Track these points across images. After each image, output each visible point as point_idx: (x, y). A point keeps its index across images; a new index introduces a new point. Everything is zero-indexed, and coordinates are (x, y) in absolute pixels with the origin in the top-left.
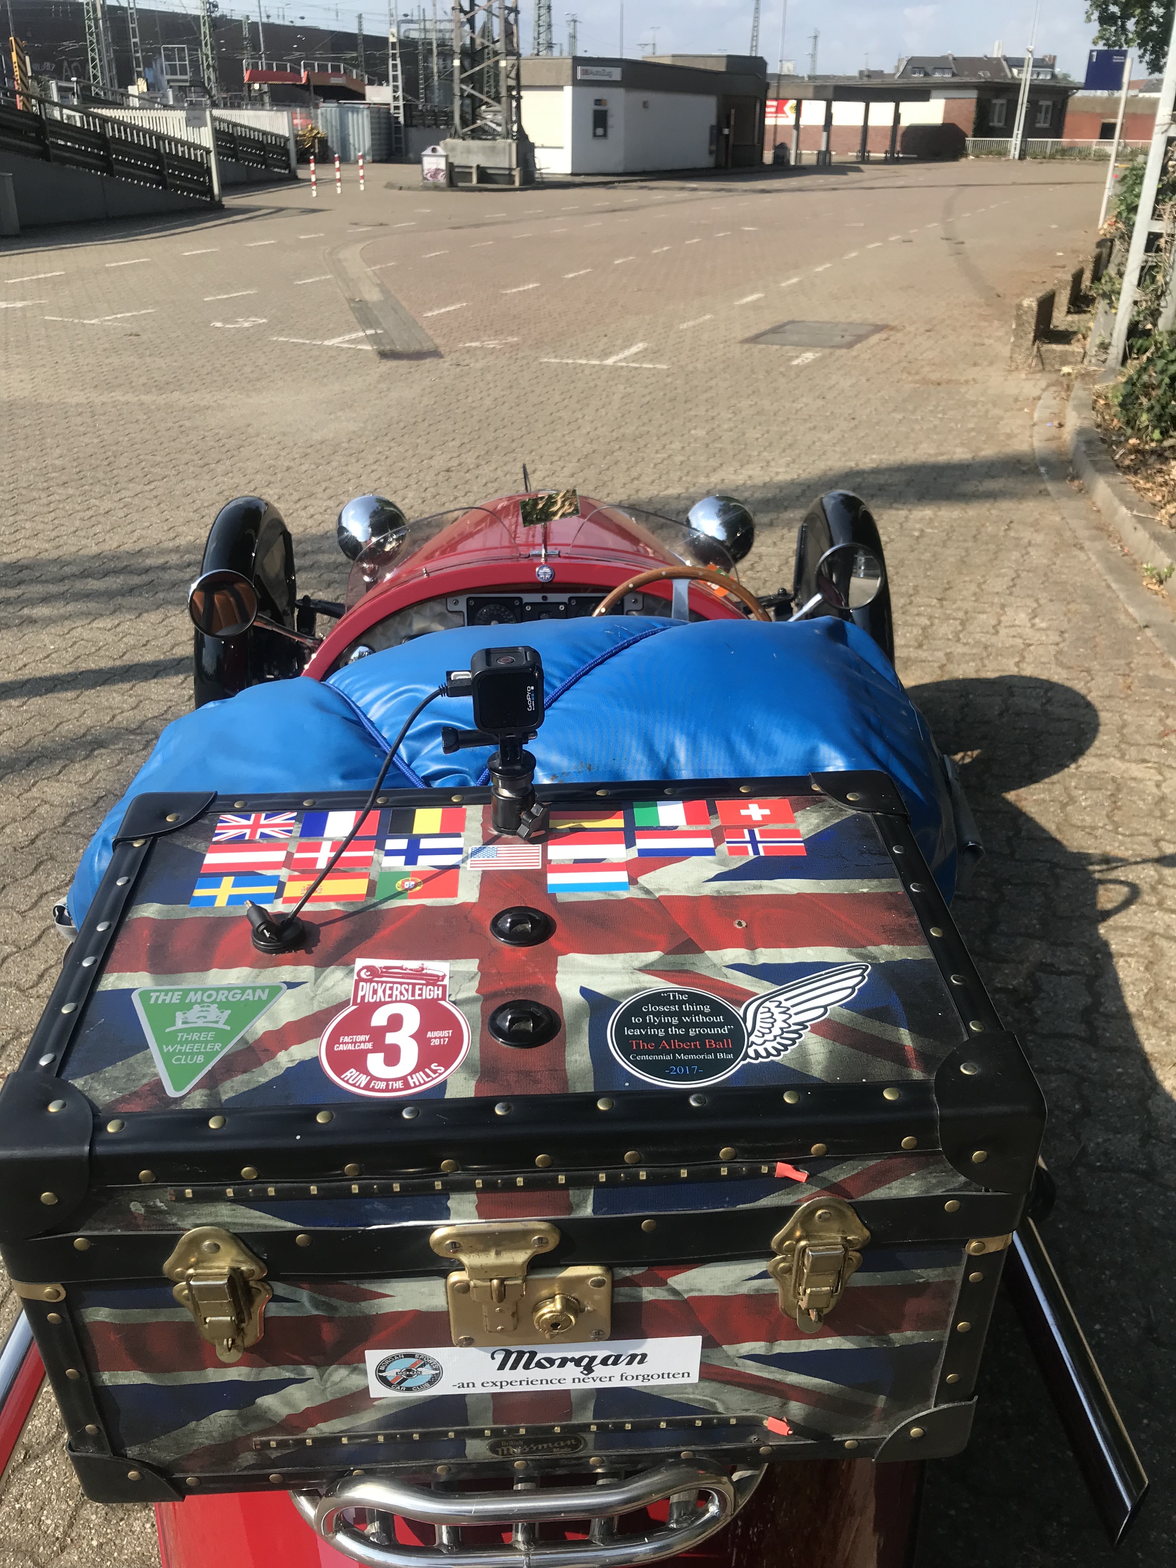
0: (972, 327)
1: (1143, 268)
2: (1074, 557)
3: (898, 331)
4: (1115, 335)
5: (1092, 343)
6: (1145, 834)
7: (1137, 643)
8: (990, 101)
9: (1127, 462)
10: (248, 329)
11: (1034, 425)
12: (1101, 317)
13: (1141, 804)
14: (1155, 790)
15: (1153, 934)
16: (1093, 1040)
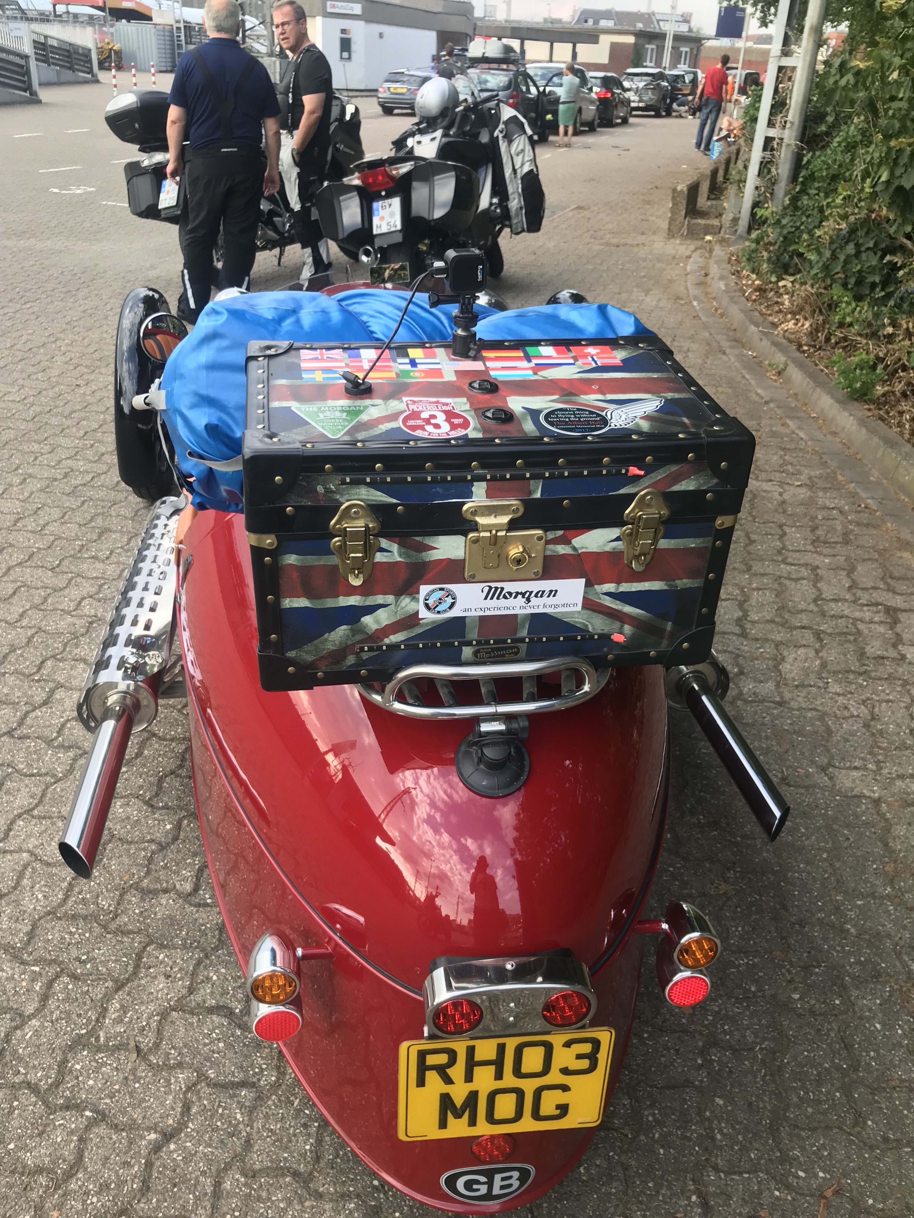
0: (639, 208)
1: (761, 163)
2: (720, 359)
3: (585, 210)
4: (742, 212)
5: (727, 217)
6: (773, 522)
7: (764, 412)
8: (643, 46)
9: (754, 297)
10: (81, 195)
11: (687, 274)
12: (733, 200)
13: (770, 505)
14: (778, 497)
15: (780, 577)
16: (744, 635)
